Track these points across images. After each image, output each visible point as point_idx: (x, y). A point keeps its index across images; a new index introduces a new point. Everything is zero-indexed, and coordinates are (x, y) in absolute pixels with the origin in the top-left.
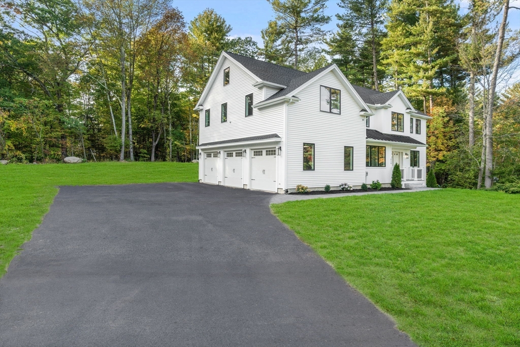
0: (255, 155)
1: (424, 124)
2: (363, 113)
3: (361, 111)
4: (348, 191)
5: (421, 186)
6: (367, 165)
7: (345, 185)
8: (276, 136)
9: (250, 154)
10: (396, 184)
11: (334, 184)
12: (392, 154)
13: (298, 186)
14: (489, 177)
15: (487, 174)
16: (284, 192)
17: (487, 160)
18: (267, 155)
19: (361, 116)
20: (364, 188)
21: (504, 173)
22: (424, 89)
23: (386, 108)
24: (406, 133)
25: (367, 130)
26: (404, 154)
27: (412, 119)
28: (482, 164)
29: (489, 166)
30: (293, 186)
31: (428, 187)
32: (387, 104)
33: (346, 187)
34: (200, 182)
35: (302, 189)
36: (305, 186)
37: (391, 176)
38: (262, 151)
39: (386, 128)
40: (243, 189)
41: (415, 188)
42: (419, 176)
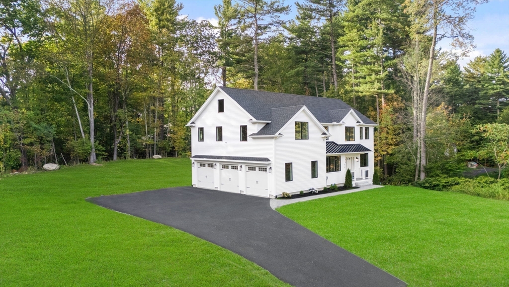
0: (249, 170)
1: (371, 131)
2: (324, 136)
3: (322, 134)
4: (314, 194)
5: (366, 184)
6: (327, 171)
7: (313, 189)
8: (268, 160)
9: (246, 169)
10: (348, 185)
11: (305, 188)
12: (346, 160)
13: (283, 193)
14: (423, 171)
15: (422, 169)
16: (274, 198)
17: (422, 157)
18: (259, 170)
19: (323, 137)
20: (326, 191)
21: (433, 168)
22: (376, 90)
23: (341, 125)
24: (357, 141)
25: (327, 142)
26: (355, 158)
27: (361, 128)
28: (418, 160)
29: (423, 162)
30: (280, 193)
31: (373, 184)
32: (341, 122)
33: (314, 191)
34: (193, 186)
35: (286, 195)
36: (288, 193)
37: (345, 178)
38: (255, 168)
39: (341, 140)
40: (240, 194)
41: (363, 186)
42: (367, 175)
